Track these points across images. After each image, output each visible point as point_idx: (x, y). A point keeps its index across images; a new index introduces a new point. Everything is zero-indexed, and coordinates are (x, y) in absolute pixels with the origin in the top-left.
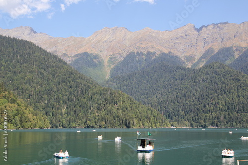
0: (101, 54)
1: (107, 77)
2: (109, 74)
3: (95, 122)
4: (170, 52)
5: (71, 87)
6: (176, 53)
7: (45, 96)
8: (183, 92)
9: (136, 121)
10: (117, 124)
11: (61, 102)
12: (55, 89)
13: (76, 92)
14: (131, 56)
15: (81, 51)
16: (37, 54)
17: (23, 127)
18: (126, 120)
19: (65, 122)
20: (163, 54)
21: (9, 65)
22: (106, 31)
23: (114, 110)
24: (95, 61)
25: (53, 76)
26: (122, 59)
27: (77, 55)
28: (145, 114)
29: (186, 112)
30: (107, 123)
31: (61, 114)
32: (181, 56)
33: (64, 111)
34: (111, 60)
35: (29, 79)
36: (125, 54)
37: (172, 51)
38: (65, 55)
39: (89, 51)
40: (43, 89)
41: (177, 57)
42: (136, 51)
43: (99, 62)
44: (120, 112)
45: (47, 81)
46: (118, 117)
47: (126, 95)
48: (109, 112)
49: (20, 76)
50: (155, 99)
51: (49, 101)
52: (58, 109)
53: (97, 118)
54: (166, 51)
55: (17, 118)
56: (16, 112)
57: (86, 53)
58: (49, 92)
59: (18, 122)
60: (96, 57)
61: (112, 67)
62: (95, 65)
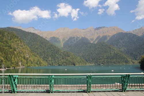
0: (59, 37)
1: (62, 46)
2: (63, 45)
3: (62, 63)
4: (85, 37)
5: (52, 51)
6: (87, 37)
7: (43, 54)
8: (91, 52)
9: (77, 63)
10: (70, 64)
11: (49, 56)
12: (46, 51)
13: (54, 52)
14: (71, 38)
15: (52, 36)
16: (39, 38)
17: (40, 65)
18: (74, 63)
19: (51, 63)
20: (82, 37)
21: (29, 42)
22: (61, 29)
23: (69, 59)
24: (57, 40)
25: (45, 46)
26: (67, 39)
27: (51, 38)
28: (80, 60)
29: (93, 59)
30: (67, 63)
31: (49, 60)
32: (89, 38)
33: (50, 59)
34: (63, 40)
35: (37, 47)
36: (68, 38)
37: (85, 36)
38: (46, 37)
39: (55, 36)
40: (42, 51)
41: (87, 39)
42: (72, 36)
43: (59, 40)
44: (71, 60)
45: (43, 48)
46: (70, 62)
47: (72, 54)
48: (67, 60)
49: (33, 46)
50: (81, 54)
51: (44, 55)
52: (48, 58)
53: (63, 62)
54: (83, 37)
55: (38, 62)
56: (38, 60)
57: (54, 37)
58: (44, 52)
59: (39, 64)
60: (58, 39)
61: (64, 42)
62: (57, 42)
